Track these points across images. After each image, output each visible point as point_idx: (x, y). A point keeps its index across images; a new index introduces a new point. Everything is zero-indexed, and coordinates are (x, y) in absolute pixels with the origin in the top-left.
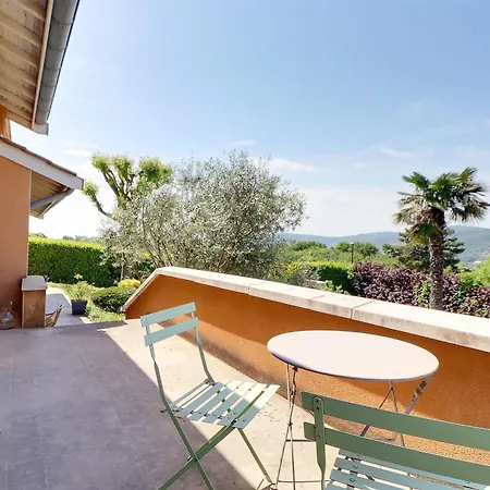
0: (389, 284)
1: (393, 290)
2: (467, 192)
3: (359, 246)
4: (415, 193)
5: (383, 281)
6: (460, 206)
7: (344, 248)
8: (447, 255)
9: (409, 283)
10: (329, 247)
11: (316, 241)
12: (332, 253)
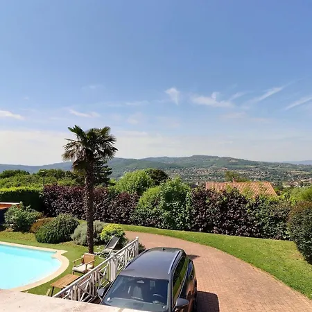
0: (68, 198)
1: (70, 202)
2: (106, 141)
3: (53, 172)
4: (77, 140)
5: (65, 197)
6: (101, 149)
7: (43, 174)
8: (103, 176)
9: (80, 196)
10: (31, 174)
11: (21, 170)
12: (34, 178)
